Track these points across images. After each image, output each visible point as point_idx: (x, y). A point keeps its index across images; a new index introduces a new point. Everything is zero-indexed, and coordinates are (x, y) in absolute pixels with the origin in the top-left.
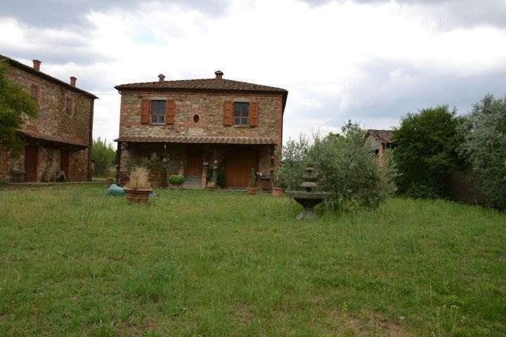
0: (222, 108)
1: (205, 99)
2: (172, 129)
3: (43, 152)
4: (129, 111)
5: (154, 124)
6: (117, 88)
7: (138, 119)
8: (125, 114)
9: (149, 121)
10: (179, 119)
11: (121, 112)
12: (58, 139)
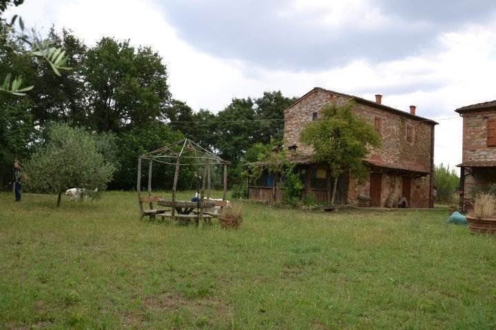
3: (386, 180)
4: (473, 133)
6: (458, 111)
7: (484, 142)
8: (468, 137)
12: (400, 166)
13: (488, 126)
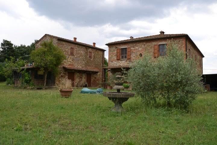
0: (153, 48)
1: (145, 45)
2: (130, 61)
3: (77, 75)
4: (112, 54)
5: (122, 59)
6: (106, 45)
7: (115, 58)
8: (110, 56)
9: (120, 58)
10: (133, 56)
11: (109, 56)
13: (117, 51)
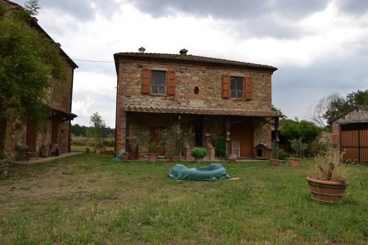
0: (220, 81)
1: (204, 72)
2: (173, 100)
4: (128, 80)
5: (155, 94)
7: (138, 89)
9: (150, 91)
10: (179, 91)
13: (142, 75)
